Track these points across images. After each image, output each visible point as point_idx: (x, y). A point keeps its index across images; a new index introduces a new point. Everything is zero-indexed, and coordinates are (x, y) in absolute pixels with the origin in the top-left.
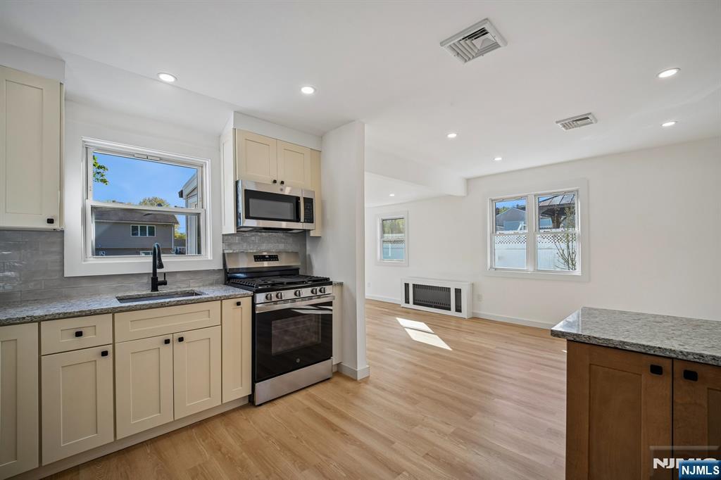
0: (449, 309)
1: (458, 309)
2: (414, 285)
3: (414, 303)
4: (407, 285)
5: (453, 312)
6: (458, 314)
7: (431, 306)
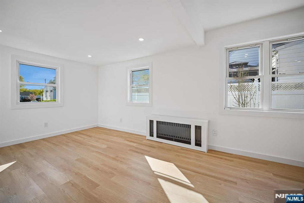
0: (189, 143)
1: (198, 143)
2: (157, 122)
3: (158, 137)
4: (151, 122)
5: (193, 146)
6: (198, 148)
7: (172, 140)
